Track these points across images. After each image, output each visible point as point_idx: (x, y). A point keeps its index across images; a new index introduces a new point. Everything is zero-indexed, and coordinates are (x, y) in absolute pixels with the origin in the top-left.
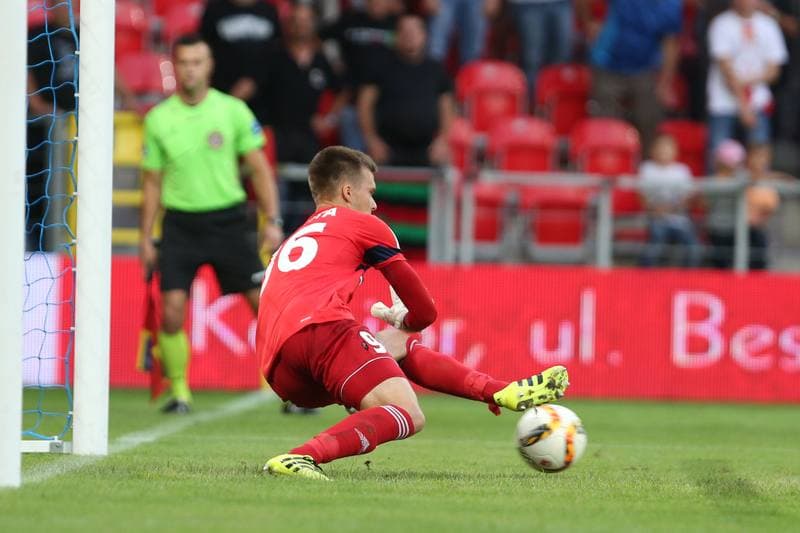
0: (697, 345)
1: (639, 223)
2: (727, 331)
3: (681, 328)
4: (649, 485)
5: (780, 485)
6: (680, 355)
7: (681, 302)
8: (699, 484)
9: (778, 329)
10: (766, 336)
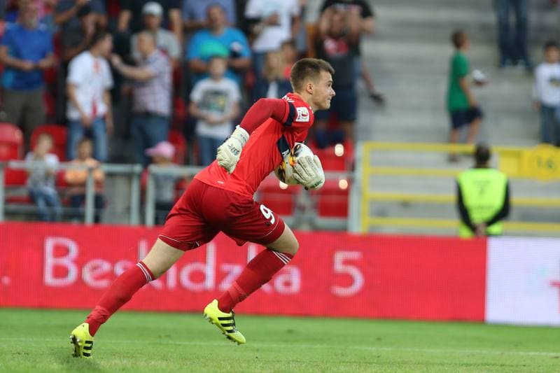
0: (60, 272)
1: (22, 192)
2: (80, 263)
3: (50, 261)
4: (29, 364)
5: (115, 364)
6: (49, 279)
7: (50, 244)
8: (62, 364)
9: (113, 262)
10: (106, 266)
